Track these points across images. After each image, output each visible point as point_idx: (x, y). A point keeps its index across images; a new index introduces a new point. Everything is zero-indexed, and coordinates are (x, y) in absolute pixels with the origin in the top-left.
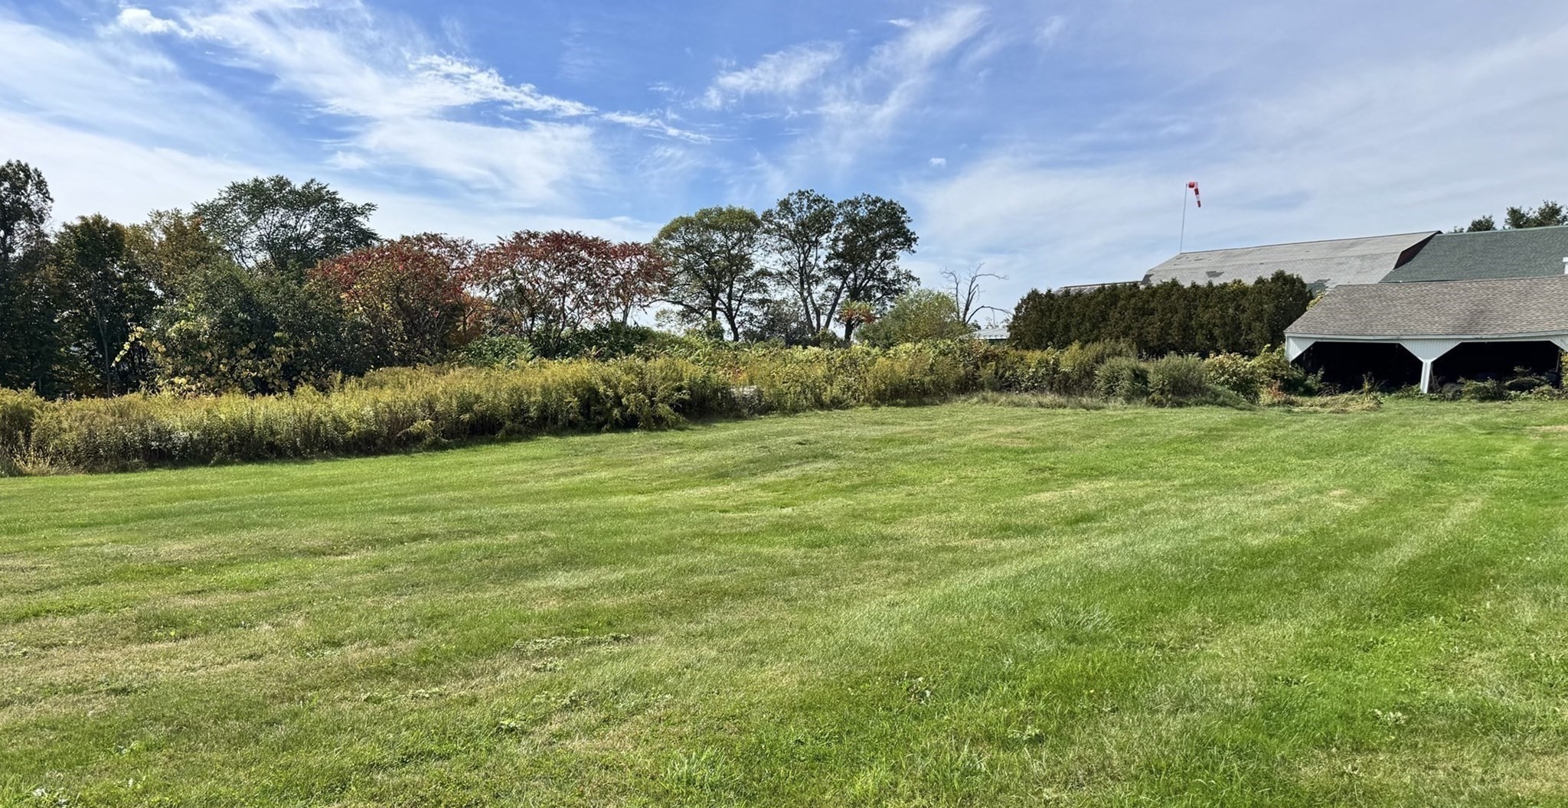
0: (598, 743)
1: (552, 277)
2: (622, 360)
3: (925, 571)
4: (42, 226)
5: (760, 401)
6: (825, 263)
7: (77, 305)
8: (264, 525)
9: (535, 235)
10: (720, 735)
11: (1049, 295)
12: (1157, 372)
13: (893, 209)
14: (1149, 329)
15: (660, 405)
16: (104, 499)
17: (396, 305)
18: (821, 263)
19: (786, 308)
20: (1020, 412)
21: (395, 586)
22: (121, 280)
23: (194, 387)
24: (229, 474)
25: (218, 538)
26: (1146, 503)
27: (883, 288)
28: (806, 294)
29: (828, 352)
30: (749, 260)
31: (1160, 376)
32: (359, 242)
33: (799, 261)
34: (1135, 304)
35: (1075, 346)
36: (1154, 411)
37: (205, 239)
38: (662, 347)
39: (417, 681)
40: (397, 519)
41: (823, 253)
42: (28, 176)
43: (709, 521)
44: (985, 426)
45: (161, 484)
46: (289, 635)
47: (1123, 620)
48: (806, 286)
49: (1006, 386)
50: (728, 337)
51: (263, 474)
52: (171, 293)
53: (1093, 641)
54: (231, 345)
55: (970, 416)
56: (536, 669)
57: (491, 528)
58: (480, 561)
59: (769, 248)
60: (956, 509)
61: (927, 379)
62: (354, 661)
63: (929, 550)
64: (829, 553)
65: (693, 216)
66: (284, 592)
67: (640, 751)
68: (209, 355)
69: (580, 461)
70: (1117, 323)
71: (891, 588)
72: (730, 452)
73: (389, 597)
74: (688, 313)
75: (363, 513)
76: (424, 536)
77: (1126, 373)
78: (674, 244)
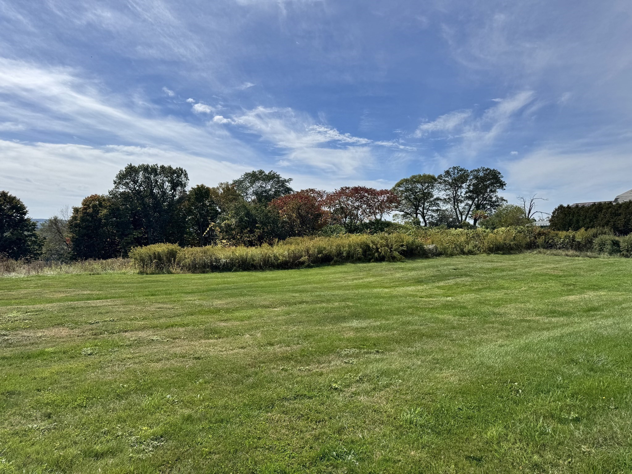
0: (370, 399)
1: (354, 203)
2: (379, 234)
3: (515, 331)
4: (185, 188)
5: (436, 251)
6: (465, 194)
7: (193, 215)
8: (249, 295)
9: (348, 188)
10: (424, 401)
11: (568, 207)
12: (624, 242)
13: (495, 172)
14: (619, 222)
15: (394, 252)
16: (197, 283)
17: (298, 215)
18: (463, 195)
19: (447, 213)
20: (557, 258)
21: (292, 322)
22: (208, 206)
23: (228, 244)
24: (238, 275)
25: (233, 299)
26: (623, 303)
27: (491, 204)
28: (456, 207)
29: (466, 231)
30: (432, 194)
31: (626, 244)
32: (286, 192)
33: (453, 194)
34: (611, 211)
35: (583, 230)
36: (624, 259)
37: (235, 192)
38: (396, 229)
39: (300, 363)
40: (294, 295)
41: (464, 191)
42: (182, 172)
43: (415, 302)
44: (540, 264)
45: (215, 278)
46: (255, 340)
47: (617, 362)
48: (456, 204)
49: (550, 247)
50: (423, 224)
51: (249, 275)
52: (223, 211)
53: (602, 371)
54: (242, 229)
55: (533, 259)
56: (345, 363)
57: (328, 300)
58: (324, 313)
59: (440, 189)
60: (528, 301)
61: (512, 243)
62: (278, 352)
63: (517, 321)
64: (469, 319)
65: (409, 178)
66: (254, 322)
67: (389, 405)
68: (234, 232)
69: (362, 274)
70: (602, 219)
71: (500, 338)
72: (424, 272)
73: (291, 327)
74: (405, 216)
75: (283, 292)
76: (304, 302)
77: (609, 242)
78: (401, 189)
